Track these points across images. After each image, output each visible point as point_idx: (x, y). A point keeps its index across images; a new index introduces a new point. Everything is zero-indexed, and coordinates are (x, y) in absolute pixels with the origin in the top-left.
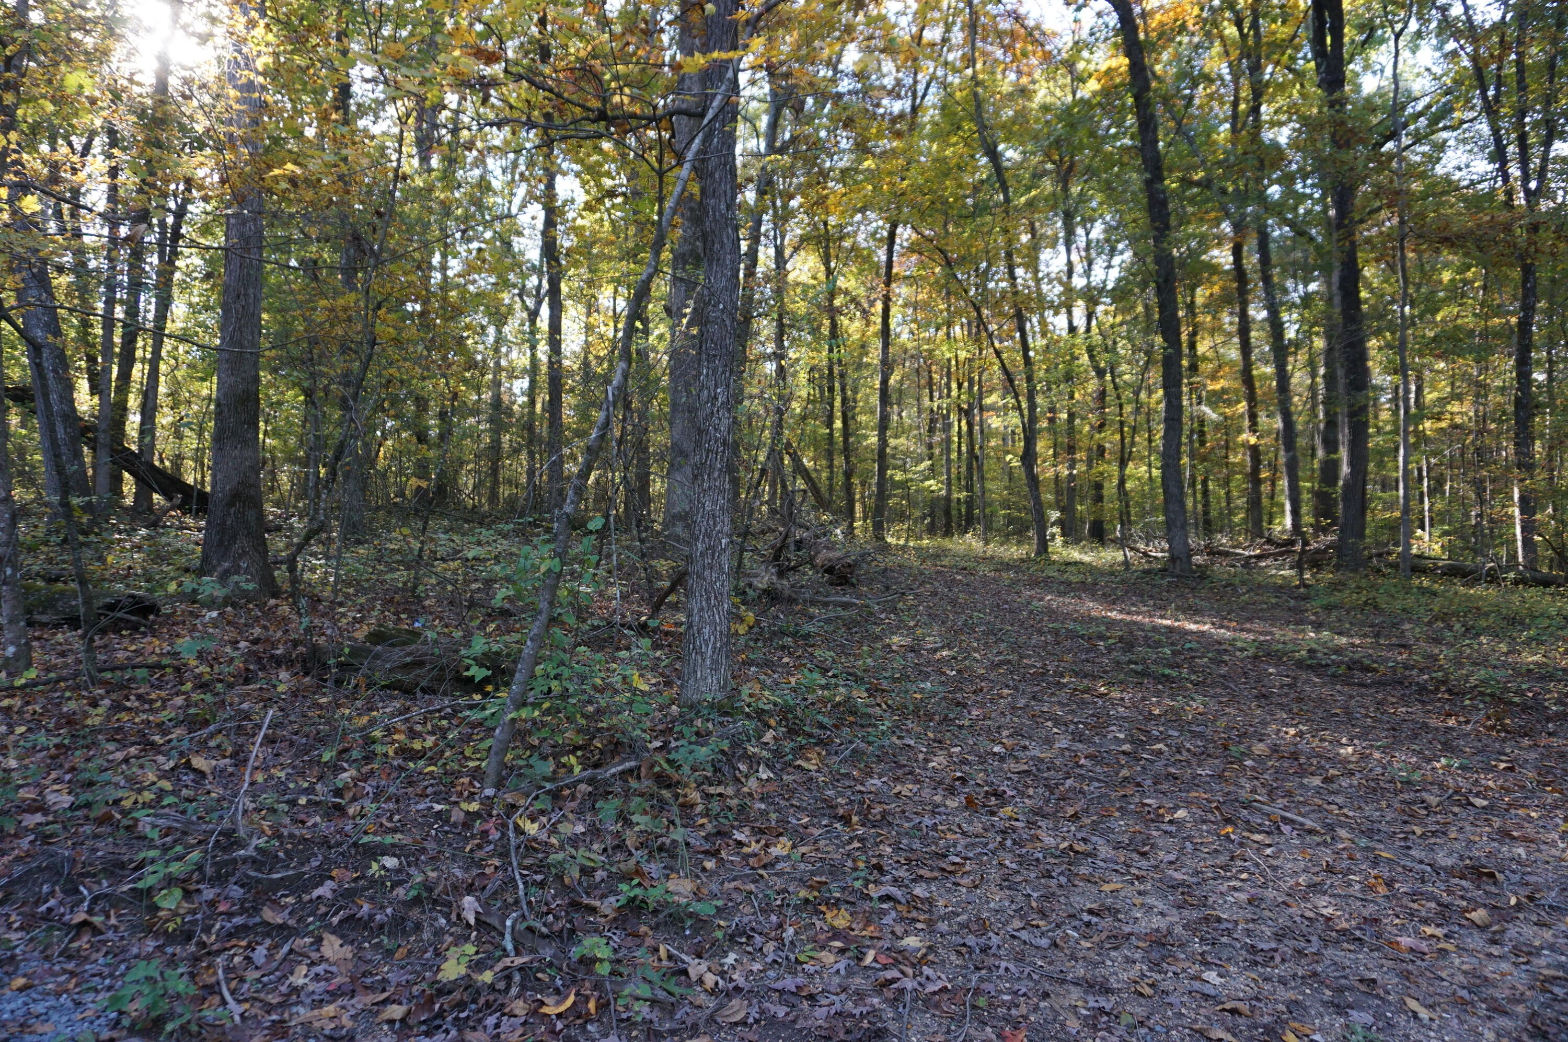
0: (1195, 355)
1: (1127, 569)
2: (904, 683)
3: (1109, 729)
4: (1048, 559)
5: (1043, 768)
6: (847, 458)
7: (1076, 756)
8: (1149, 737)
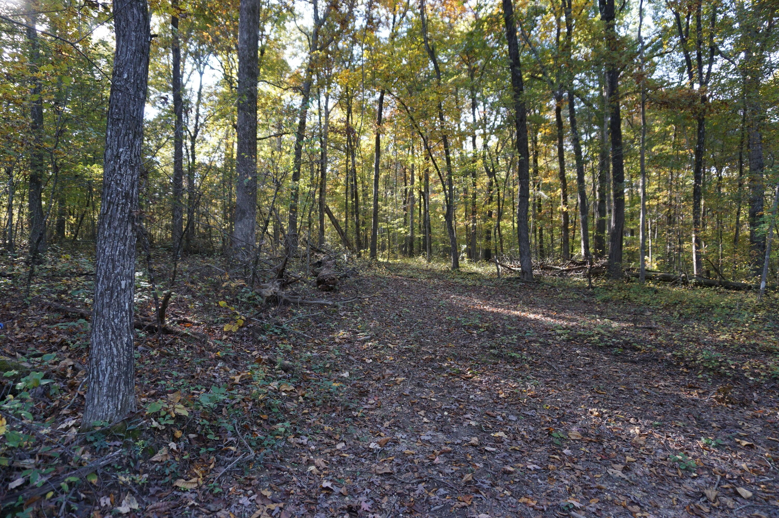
0: (537, 166)
1: (499, 277)
2: (330, 372)
3: (466, 416)
4: (459, 271)
5: (403, 469)
6: (357, 216)
7: (433, 452)
8: (494, 423)
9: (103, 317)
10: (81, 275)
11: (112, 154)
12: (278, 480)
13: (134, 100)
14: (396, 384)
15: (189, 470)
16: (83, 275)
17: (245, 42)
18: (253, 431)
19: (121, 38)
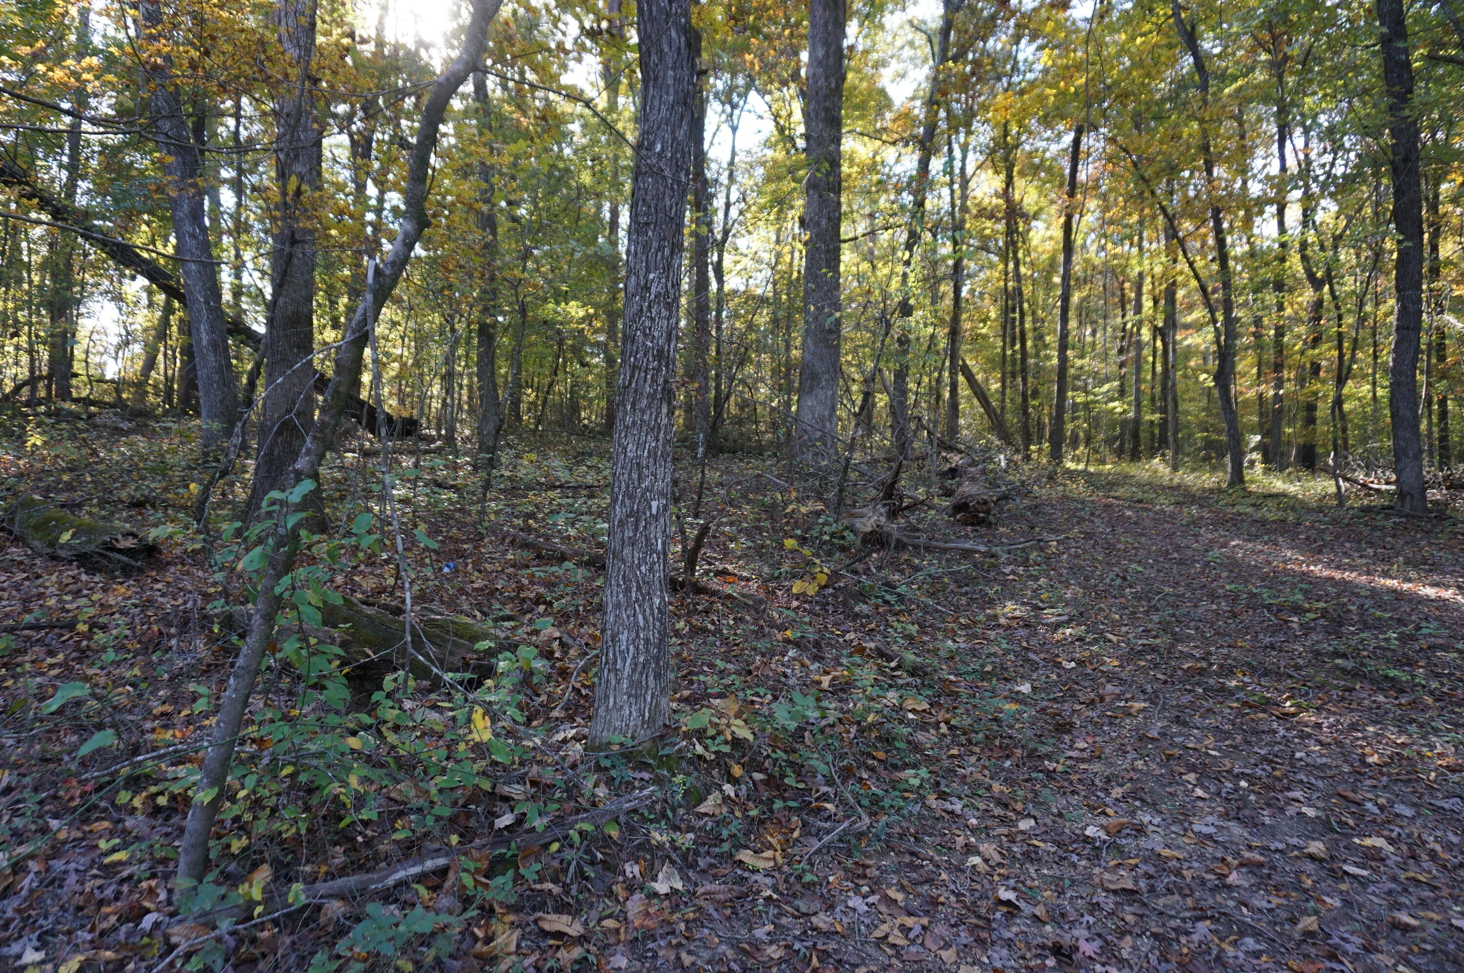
0: (1437, 258)
1: (1341, 504)
2: (994, 682)
3: (1291, 794)
4: (1244, 489)
5: (1160, 887)
6: (1024, 380)
7: (1223, 860)
8: (1360, 817)
9: (623, 561)
10: (553, 487)
11: (638, 284)
12: (914, 875)
13: (672, 189)
14: (1130, 715)
15: (759, 836)
16: (556, 487)
17: (820, 63)
18: (861, 779)
19: (651, 83)
